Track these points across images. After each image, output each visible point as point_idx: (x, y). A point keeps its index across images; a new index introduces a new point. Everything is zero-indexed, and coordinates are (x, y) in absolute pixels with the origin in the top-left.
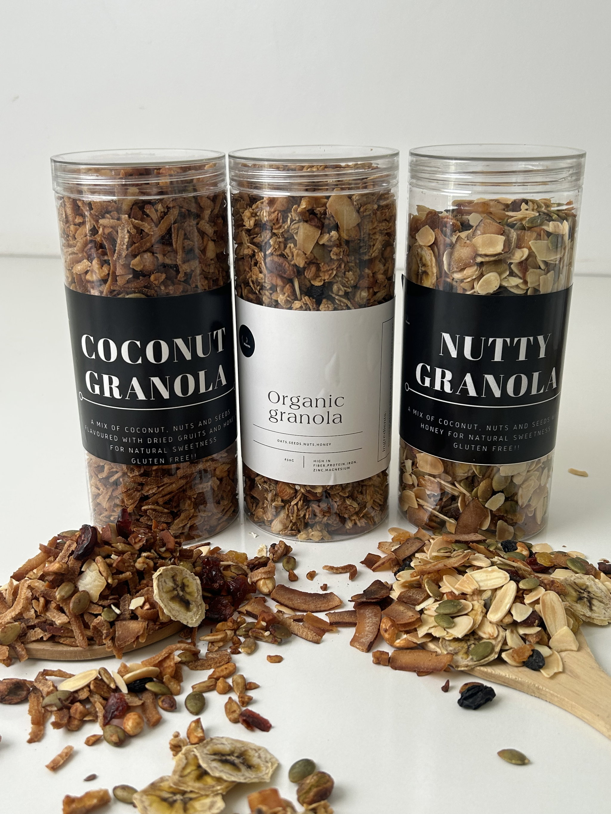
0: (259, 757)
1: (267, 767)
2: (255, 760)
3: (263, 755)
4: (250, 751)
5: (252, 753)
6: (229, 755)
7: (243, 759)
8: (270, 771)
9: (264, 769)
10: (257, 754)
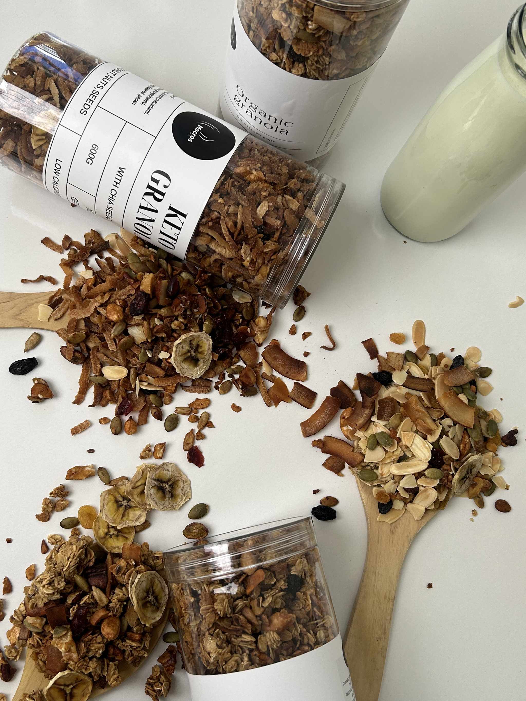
0: (182, 489)
1: (182, 499)
2: (179, 491)
3: (185, 488)
4: (180, 481)
5: (181, 484)
6: (167, 482)
7: (172, 488)
8: (182, 503)
9: (179, 500)
10: (183, 485)
